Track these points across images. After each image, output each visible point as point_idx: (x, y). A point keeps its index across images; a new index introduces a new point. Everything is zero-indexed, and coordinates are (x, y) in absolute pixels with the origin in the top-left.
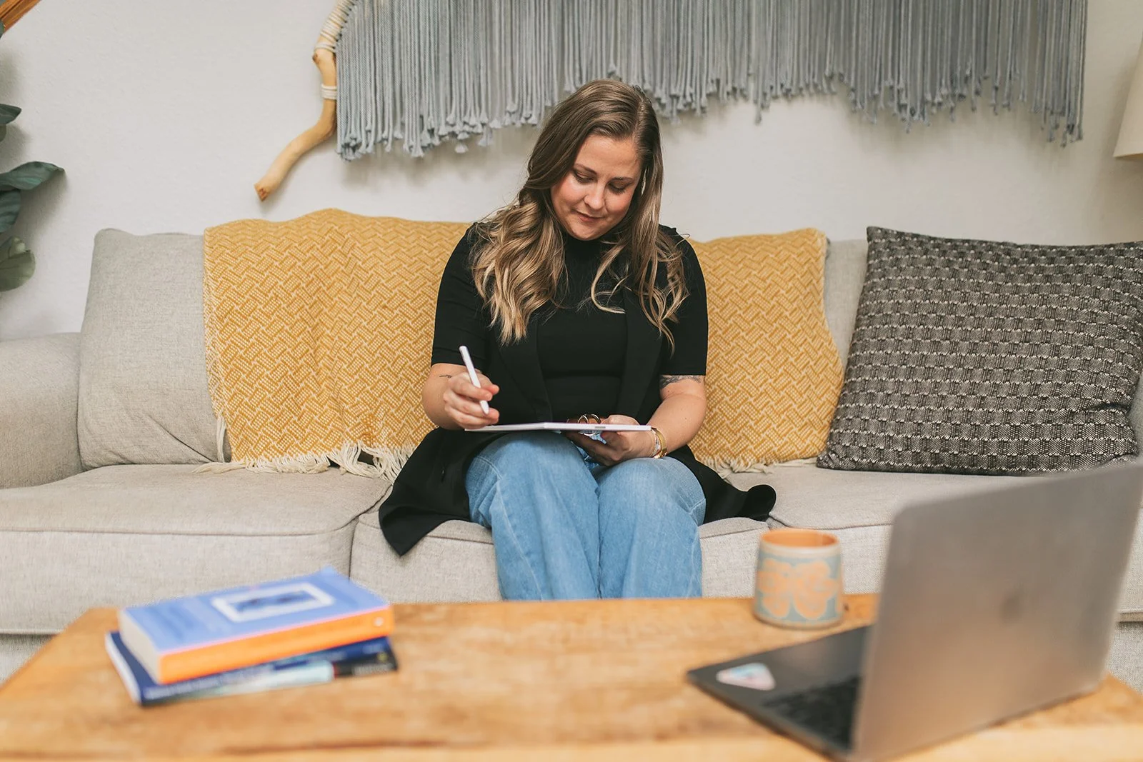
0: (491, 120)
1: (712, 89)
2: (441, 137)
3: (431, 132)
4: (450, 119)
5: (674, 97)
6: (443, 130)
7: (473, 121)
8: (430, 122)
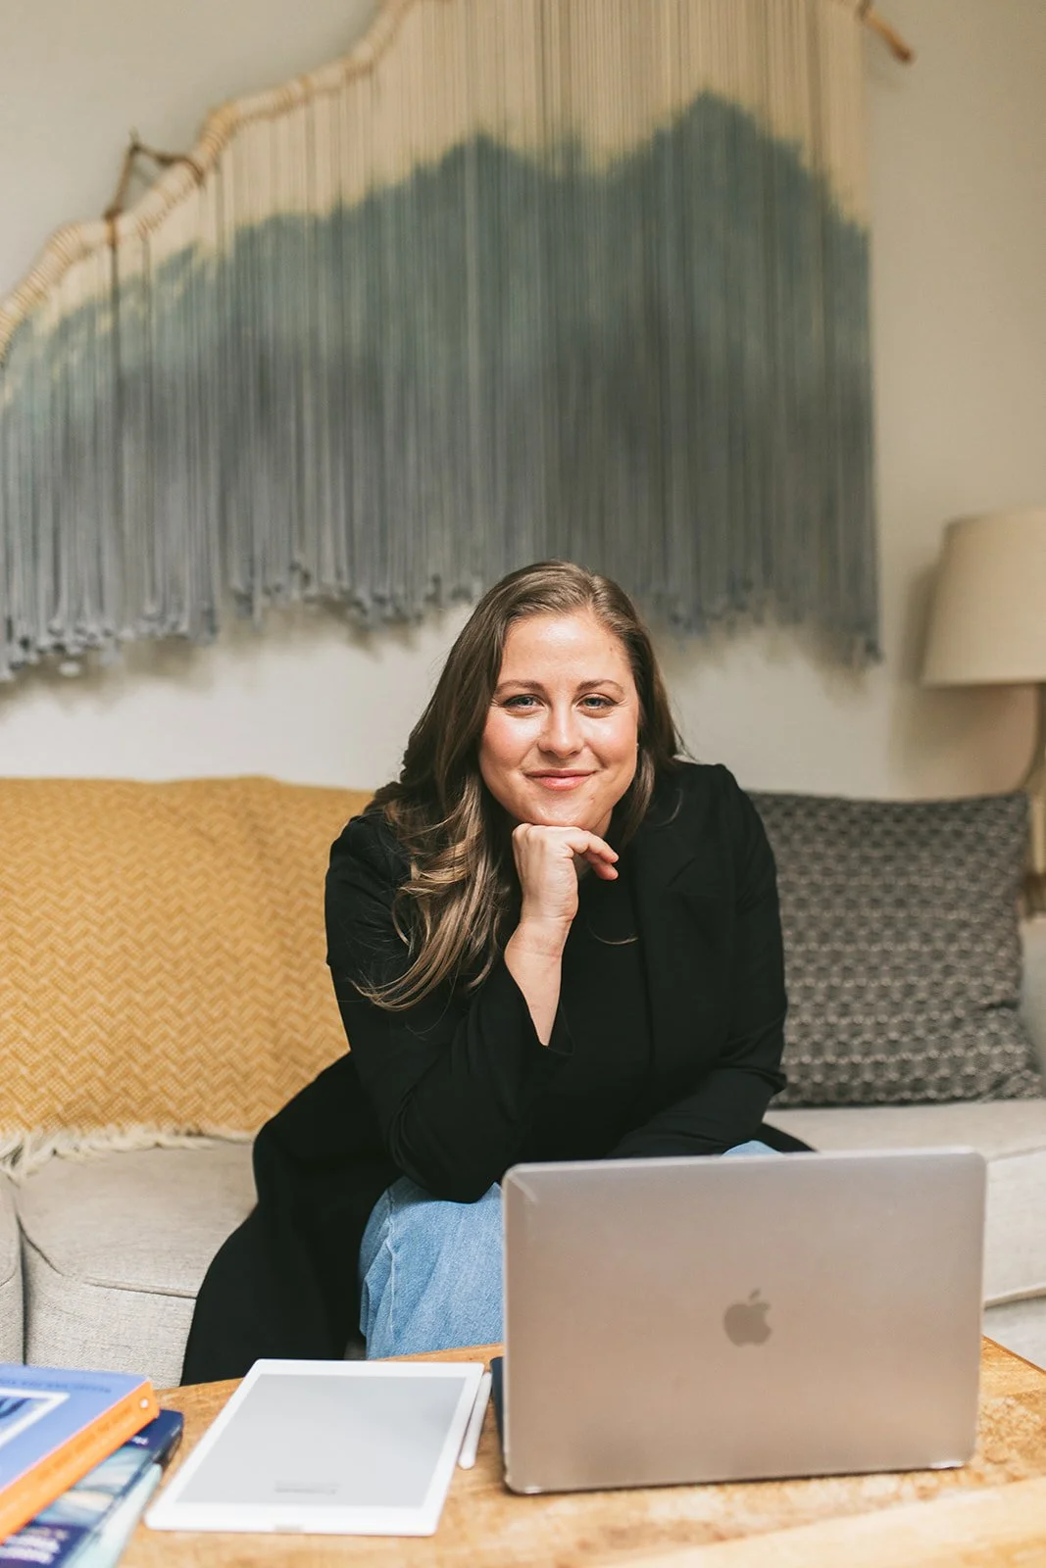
0: (120, 626)
1: (430, 588)
2: (41, 652)
3: (25, 643)
4: (57, 624)
5: (380, 601)
6: (45, 641)
7: (92, 627)
8: (21, 629)
